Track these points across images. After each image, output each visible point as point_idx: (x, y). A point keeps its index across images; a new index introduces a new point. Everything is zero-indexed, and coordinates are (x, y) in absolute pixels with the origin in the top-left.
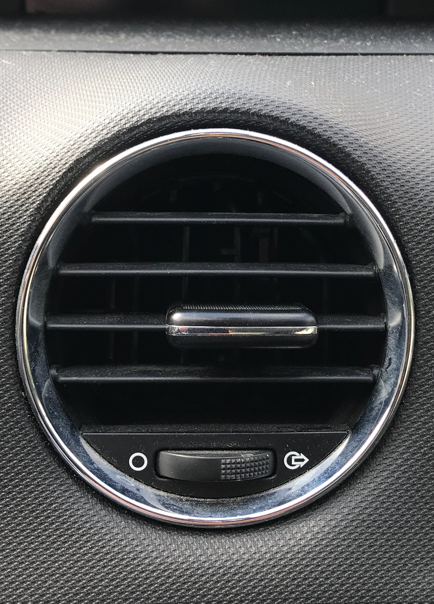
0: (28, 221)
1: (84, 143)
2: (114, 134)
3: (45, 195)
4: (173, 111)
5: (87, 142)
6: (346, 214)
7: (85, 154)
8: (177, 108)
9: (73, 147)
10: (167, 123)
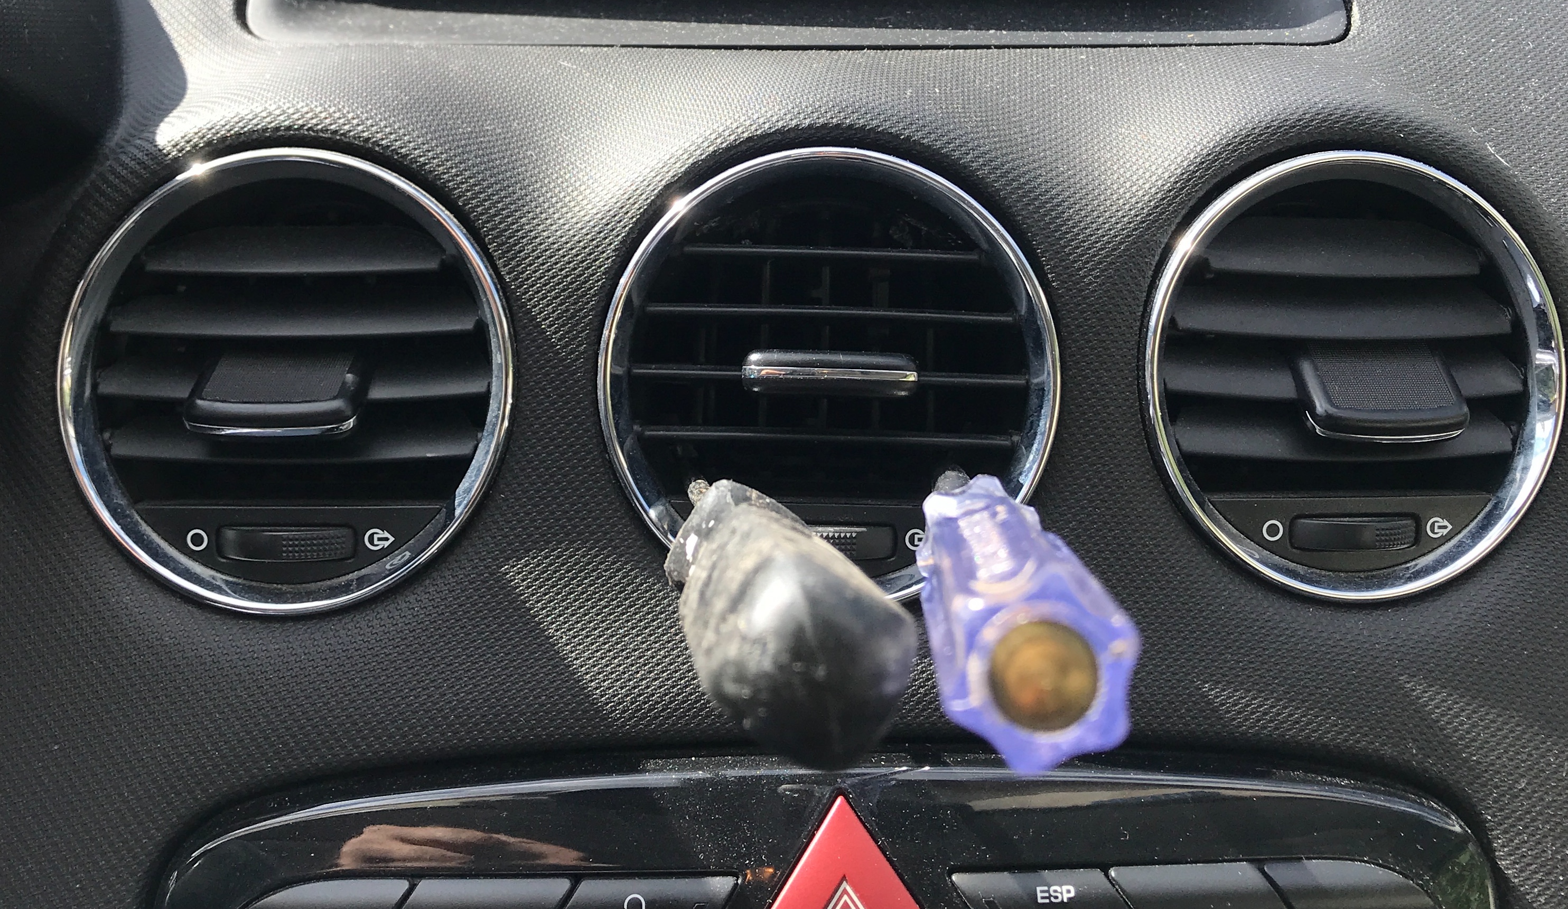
0: (612, 256)
1: (674, 166)
2: (709, 155)
3: (631, 226)
4: (776, 128)
5: (678, 165)
6: (982, 250)
7: (676, 178)
8: (780, 124)
9: (662, 171)
10: (769, 142)
